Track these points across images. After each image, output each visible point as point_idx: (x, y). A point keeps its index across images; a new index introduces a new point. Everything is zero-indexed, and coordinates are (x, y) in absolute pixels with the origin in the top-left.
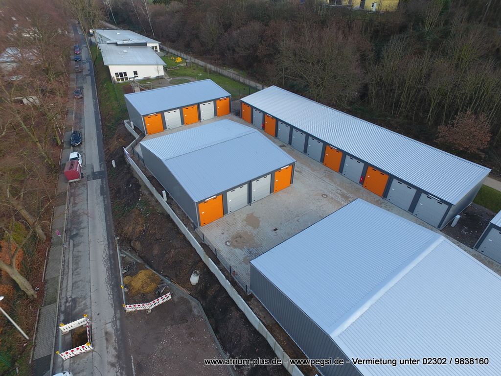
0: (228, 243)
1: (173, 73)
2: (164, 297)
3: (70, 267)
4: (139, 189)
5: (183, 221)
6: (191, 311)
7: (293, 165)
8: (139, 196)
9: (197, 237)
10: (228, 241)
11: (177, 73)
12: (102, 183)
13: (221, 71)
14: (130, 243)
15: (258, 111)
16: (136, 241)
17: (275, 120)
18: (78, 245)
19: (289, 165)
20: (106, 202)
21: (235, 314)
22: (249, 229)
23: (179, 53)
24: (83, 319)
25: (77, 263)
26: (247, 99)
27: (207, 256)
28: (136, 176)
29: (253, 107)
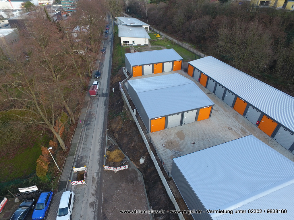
0: (164, 145)
1: (154, 43)
2: (124, 166)
3: (83, 140)
4: (123, 105)
5: (142, 127)
6: (137, 178)
7: (212, 106)
8: (122, 110)
9: (147, 138)
10: (164, 144)
11: (156, 43)
12: (106, 99)
13: (181, 44)
14: (113, 134)
15: (197, 71)
16: (116, 133)
17: (207, 77)
18: (89, 130)
19: (210, 106)
20: (106, 109)
21: (160, 186)
22: (178, 139)
23: (159, 32)
24: (84, 167)
25: (86, 139)
26: (192, 63)
27: (151, 150)
28: (123, 99)
29: (195, 68)
